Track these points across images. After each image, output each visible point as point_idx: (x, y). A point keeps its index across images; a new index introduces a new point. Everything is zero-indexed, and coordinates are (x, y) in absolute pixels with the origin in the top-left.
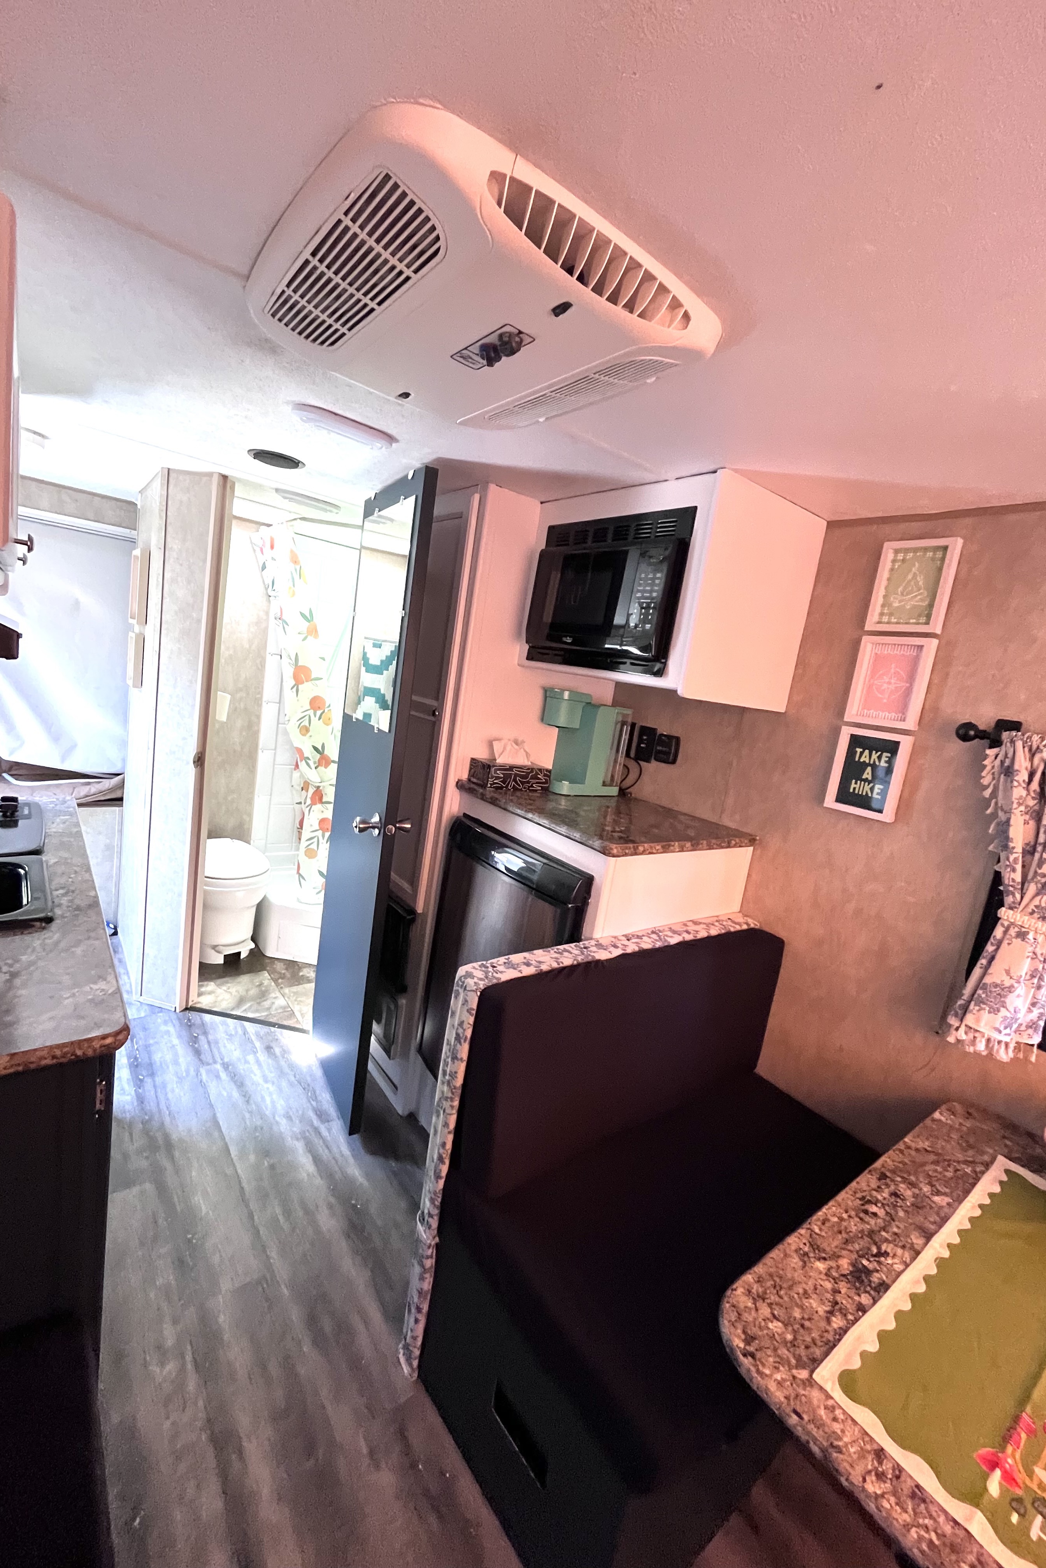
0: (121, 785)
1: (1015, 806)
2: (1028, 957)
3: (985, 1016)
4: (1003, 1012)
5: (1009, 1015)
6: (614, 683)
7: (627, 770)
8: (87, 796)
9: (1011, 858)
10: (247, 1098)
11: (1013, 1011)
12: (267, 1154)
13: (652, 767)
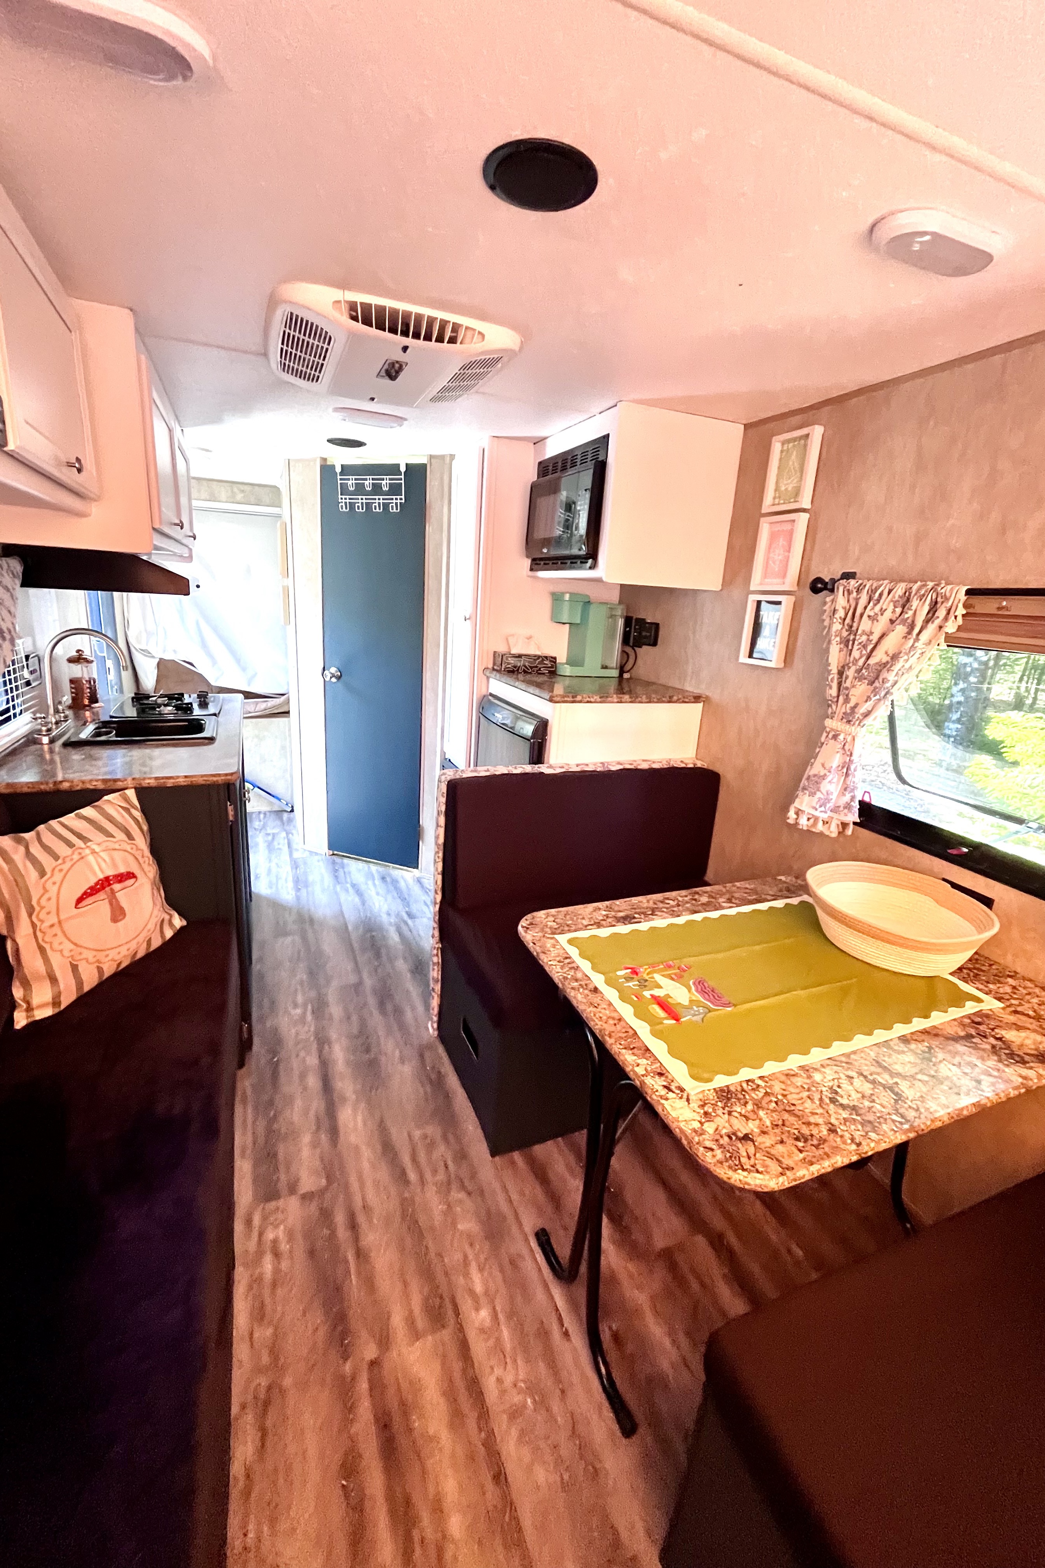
0: (288, 702)
1: (833, 638)
2: (838, 752)
3: (806, 798)
4: (819, 795)
5: (822, 796)
6: (619, 587)
7: (626, 656)
8: (266, 710)
9: (830, 678)
10: (363, 903)
11: (825, 794)
12: (370, 930)
13: (645, 651)
